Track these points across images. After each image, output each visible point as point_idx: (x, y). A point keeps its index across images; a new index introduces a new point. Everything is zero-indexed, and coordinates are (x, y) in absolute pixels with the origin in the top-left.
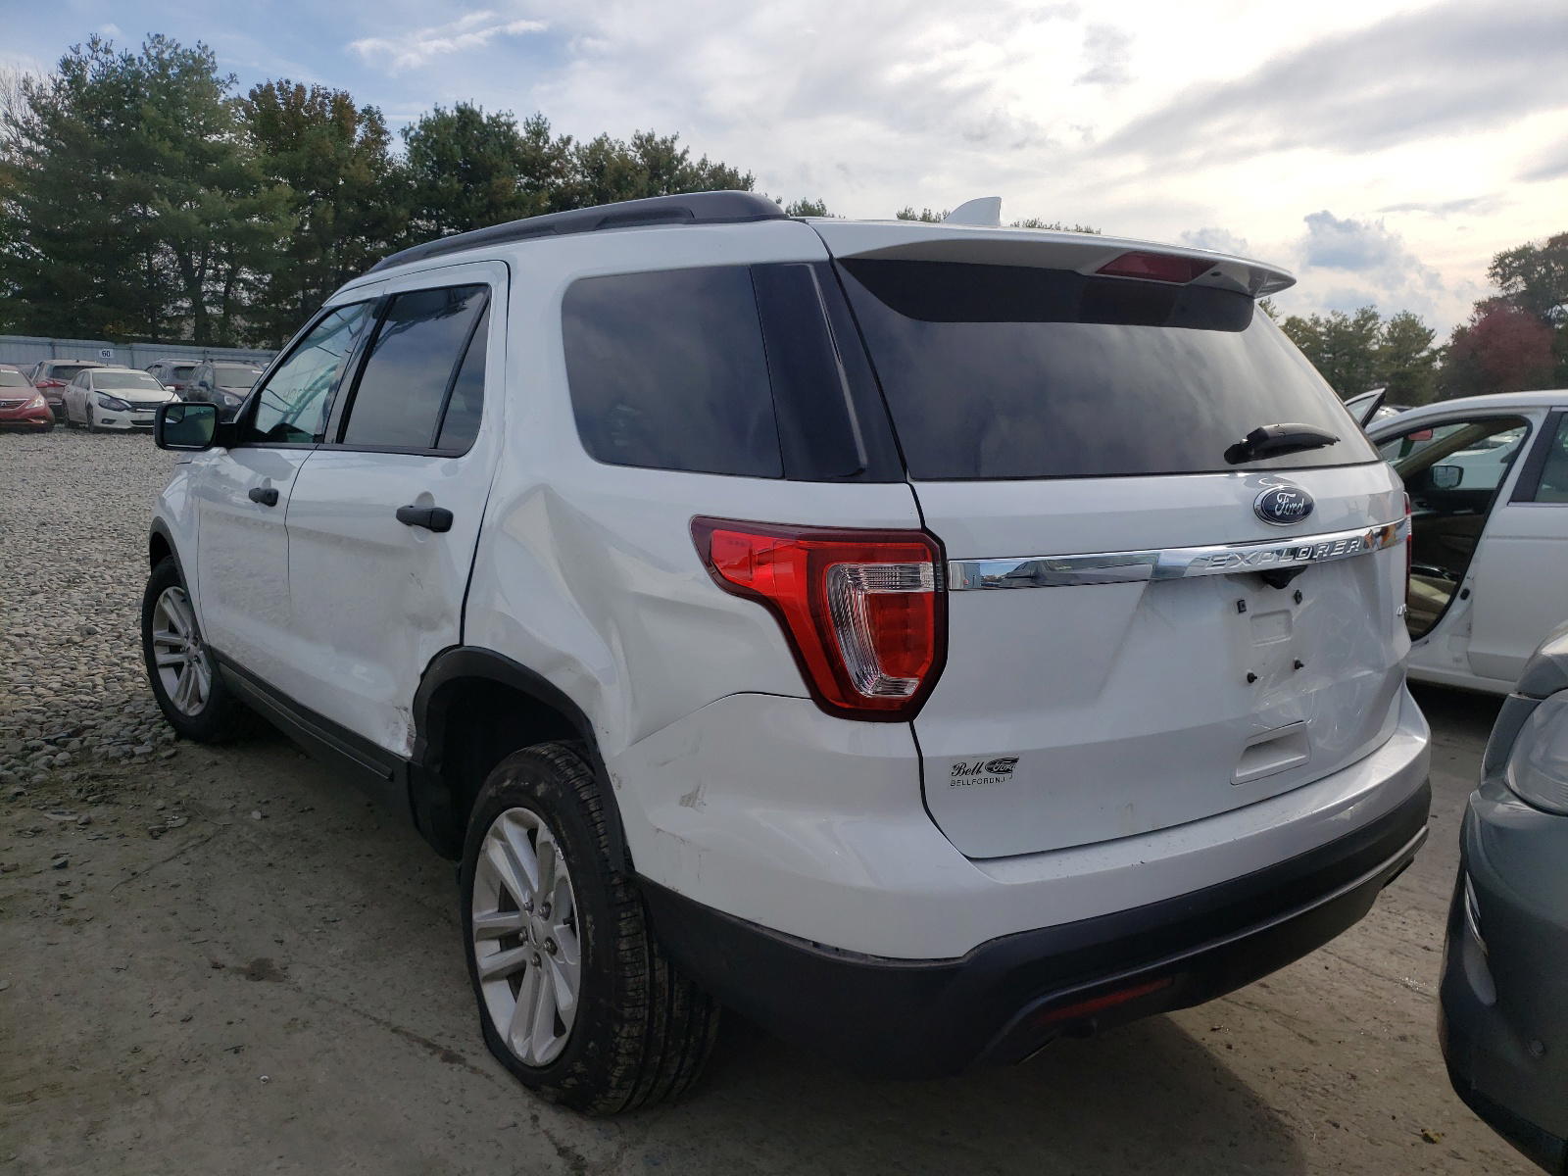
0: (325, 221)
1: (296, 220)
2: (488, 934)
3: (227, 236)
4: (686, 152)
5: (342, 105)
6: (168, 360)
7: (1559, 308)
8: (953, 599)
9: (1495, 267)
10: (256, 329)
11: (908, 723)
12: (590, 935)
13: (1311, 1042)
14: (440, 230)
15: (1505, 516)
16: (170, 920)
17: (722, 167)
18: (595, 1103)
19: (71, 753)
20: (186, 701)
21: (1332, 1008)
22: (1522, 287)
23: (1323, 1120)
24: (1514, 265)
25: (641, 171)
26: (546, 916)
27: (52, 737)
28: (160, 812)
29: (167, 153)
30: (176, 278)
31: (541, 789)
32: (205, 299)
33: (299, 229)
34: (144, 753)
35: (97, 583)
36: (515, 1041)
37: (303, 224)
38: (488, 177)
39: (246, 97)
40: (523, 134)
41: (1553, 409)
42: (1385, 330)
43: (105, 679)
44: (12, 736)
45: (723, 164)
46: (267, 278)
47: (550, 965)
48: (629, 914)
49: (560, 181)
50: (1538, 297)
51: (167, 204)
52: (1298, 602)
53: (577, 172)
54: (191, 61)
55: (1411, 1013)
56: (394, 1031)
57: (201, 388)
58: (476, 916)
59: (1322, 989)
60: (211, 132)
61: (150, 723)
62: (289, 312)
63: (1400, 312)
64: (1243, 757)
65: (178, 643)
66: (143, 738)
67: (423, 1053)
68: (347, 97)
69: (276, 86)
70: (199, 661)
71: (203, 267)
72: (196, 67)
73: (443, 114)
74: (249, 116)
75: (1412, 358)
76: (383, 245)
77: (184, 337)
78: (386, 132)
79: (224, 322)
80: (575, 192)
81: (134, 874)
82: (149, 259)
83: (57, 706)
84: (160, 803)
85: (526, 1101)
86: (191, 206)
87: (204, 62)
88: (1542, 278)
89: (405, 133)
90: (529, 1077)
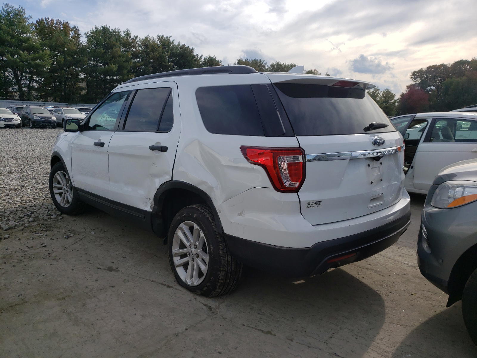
0: (61, 61)
1: (52, 61)
2: (177, 255)
3: (30, 66)
4: (173, 41)
5: (66, 26)
6: (14, 105)
7: (430, 87)
8: (307, 164)
9: (412, 76)
10: (39, 95)
11: (297, 193)
12: (212, 250)
13: (383, 276)
14: (97, 64)
15: (422, 146)
16: (81, 258)
17: (184, 45)
18: (212, 293)
19: (33, 218)
20: (64, 203)
21: (387, 269)
22: (419, 81)
23: (388, 292)
24: (417, 75)
25: (160, 46)
26: (195, 248)
27: (26, 214)
28: (65, 233)
29: (10, 40)
30: (13, 79)
31: (195, 216)
32: (23, 86)
33: (53, 64)
34: (54, 218)
35: (17, 172)
36: (187, 281)
37: (54, 62)
38: (112, 48)
39: (35, 23)
40: (123, 35)
41: (434, 117)
42: (381, 94)
43: (33, 199)
44: (13, 214)
45: (185, 45)
46: (43, 79)
47: (197, 260)
48: (222, 244)
49: (135, 50)
50: (424, 84)
51: (9, 56)
52: (381, 165)
53: (140, 47)
54: (17, 12)
55: (406, 269)
56: (152, 281)
57: (26, 114)
58: (173, 250)
59: (384, 265)
60: (23, 33)
61: (51, 210)
62: (50, 90)
63: (386, 89)
64: (370, 201)
65: (61, 187)
66: (52, 214)
67: (162, 286)
68: (68, 23)
69: (44, 19)
70: (68, 192)
71: (22, 76)
72: (19, 14)
73: (97, 29)
74: (36, 28)
75: (389, 102)
76: (79, 69)
77: (16, 98)
78: (80, 34)
79: (29, 93)
80: (139, 53)
81: (66, 248)
82: (4, 73)
83: (23, 206)
84: (64, 231)
85: (192, 295)
86: (18, 57)
87: (21, 12)
88: (425, 78)
89: (86, 34)
90: (192, 289)
